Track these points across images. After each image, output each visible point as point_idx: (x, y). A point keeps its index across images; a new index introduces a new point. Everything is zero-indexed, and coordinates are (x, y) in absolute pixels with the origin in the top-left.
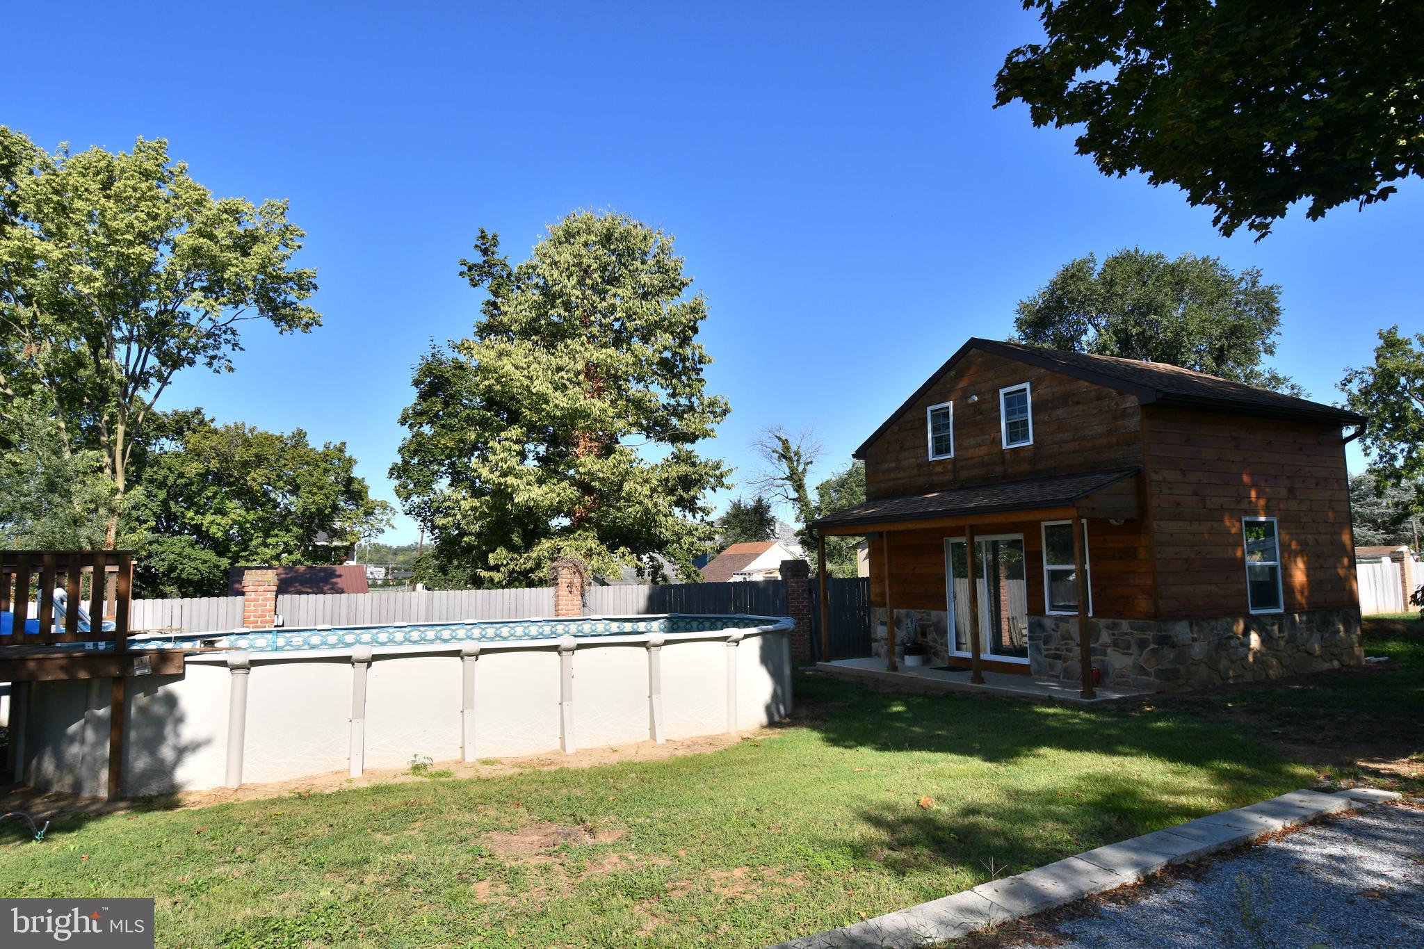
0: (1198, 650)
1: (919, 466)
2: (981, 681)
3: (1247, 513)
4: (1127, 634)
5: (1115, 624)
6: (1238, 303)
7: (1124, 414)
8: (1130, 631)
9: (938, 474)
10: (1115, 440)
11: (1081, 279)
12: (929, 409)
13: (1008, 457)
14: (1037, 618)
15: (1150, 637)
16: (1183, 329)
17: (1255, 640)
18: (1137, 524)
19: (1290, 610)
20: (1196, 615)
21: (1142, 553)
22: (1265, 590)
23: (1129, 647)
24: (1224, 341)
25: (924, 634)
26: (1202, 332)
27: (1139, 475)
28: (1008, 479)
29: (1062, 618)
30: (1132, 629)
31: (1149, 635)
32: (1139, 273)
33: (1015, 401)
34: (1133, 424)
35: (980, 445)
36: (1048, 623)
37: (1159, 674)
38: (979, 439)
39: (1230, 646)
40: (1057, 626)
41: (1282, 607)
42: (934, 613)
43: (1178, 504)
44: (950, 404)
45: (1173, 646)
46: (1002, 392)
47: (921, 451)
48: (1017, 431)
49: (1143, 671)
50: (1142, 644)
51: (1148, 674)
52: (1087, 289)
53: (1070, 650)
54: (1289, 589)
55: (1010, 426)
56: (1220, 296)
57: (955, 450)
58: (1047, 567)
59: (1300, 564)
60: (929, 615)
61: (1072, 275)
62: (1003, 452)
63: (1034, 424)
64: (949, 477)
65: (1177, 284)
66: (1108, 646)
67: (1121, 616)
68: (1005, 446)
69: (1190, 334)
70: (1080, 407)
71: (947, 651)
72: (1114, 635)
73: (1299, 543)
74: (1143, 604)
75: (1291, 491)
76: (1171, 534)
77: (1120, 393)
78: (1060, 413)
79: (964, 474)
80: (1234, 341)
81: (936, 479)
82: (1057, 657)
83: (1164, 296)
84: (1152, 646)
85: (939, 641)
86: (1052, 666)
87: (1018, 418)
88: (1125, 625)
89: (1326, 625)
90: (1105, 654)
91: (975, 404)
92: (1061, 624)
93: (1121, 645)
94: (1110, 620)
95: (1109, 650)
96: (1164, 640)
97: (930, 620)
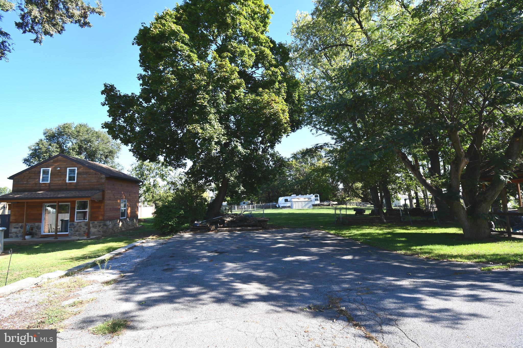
0: (110, 226)
1: (36, 184)
2: (57, 239)
3: (122, 199)
4: (96, 224)
5: (93, 222)
6: (112, 145)
7: (101, 178)
9: (43, 186)
10: (98, 183)
11: (69, 128)
12: (42, 169)
13: (68, 184)
14: (72, 223)
16: (98, 149)
17: (121, 224)
18: (102, 201)
19: (127, 218)
20: (111, 219)
21: (102, 207)
22: (123, 214)
23: (96, 227)
24: (108, 154)
25: (32, 230)
26: (103, 150)
27: (103, 191)
28: (67, 190)
29: (79, 222)
30: (98, 223)
31: (102, 224)
32: (87, 131)
33: (72, 171)
34: (103, 181)
35: (59, 181)
36: (75, 224)
37: (103, 232)
38: (59, 179)
39: (116, 225)
40: (78, 224)
43: (110, 197)
44: (50, 169)
45: (106, 226)
46: (68, 169)
47: (38, 180)
48: (71, 178)
49: (99, 231)
50: (100, 226)
51: (100, 232)
52: (72, 132)
54: (127, 213)
55: (70, 177)
56: (108, 142)
57: (50, 181)
58: (76, 211)
59: (130, 209)
60: (35, 224)
61: (65, 127)
62: (66, 183)
63: (77, 177)
64: (47, 188)
65: (97, 136)
67: (95, 220)
68: (67, 181)
69: (99, 150)
70: (90, 175)
71: (41, 233)
72: (93, 225)
73: (130, 205)
74: (101, 218)
75: (130, 195)
76: (108, 203)
77: (101, 174)
78: (85, 176)
79: (52, 187)
80: (111, 154)
81: (42, 188)
82: (77, 231)
83: (93, 139)
84: (102, 226)
85: (38, 231)
86: (75, 233)
87: (72, 175)
88: (96, 222)
89: (133, 220)
91: (58, 170)
93: (94, 227)
96: (105, 225)
97: (35, 226)
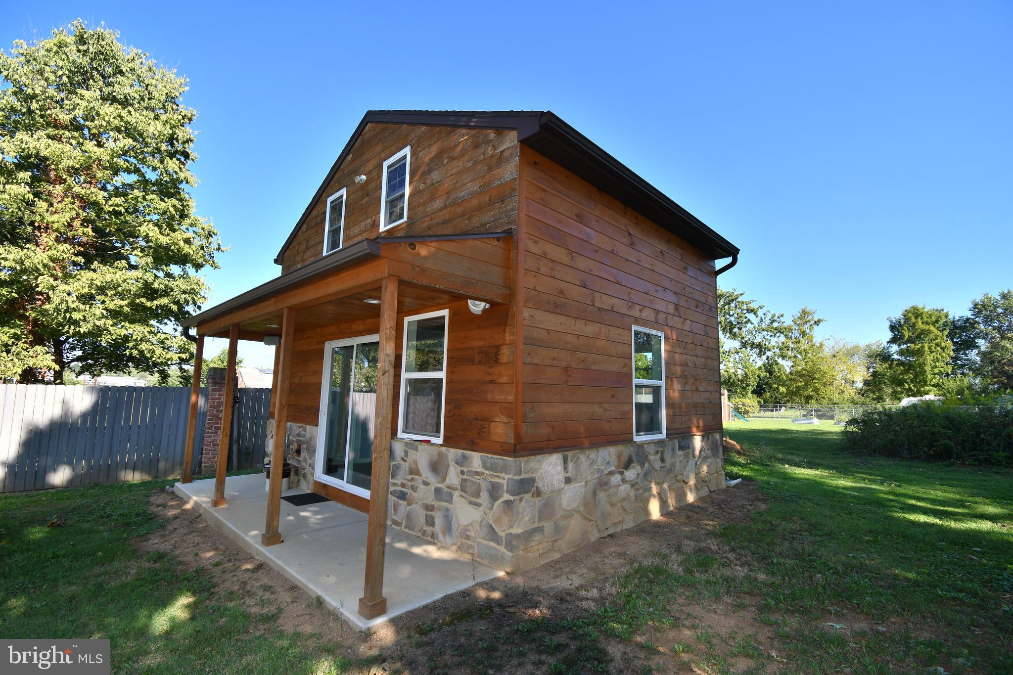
0: (571, 496)
3: (637, 322)
4: (477, 473)
5: (464, 457)
7: (500, 160)
8: (480, 469)
10: (487, 198)
12: (329, 201)
15: (505, 482)
18: (504, 311)
19: (671, 435)
22: (649, 414)
23: (478, 495)
25: (299, 453)
27: (509, 241)
29: (413, 444)
30: (485, 467)
31: (504, 480)
33: (395, 174)
36: (397, 448)
37: (512, 541)
40: (406, 452)
41: (664, 431)
42: (308, 427)
43: (562, 292)
44: (345, 192)
45: (537, 494)
46: (385, 165)
47: (319, 248)
48: (394, 208)
50: (494, 492)
51: (500, 538)
53: (414, 489)
55: (391, 204)
57: (343, 242)
58: (406, 376)
60: (305, 430)
62: (379, 236)
66: (456, 489)
67: (473, 446)
68: (382, 228)
71: (313, 474)
72: (462, 473)
74: (501, 430)
75: (677, 308)
76: (548, 331)
77: (498, 133)
82: (402, 497)
84: (506, 497)
85: (309, 461)
87: (396, 194)
88: (476, 461)
90: (450, 501)
91: (362, 187)
92: (410, 451)
93: (469, 490)
94: (460, 451)
95: (456, 494)
96: (525, 486)
97: (304, 436)
